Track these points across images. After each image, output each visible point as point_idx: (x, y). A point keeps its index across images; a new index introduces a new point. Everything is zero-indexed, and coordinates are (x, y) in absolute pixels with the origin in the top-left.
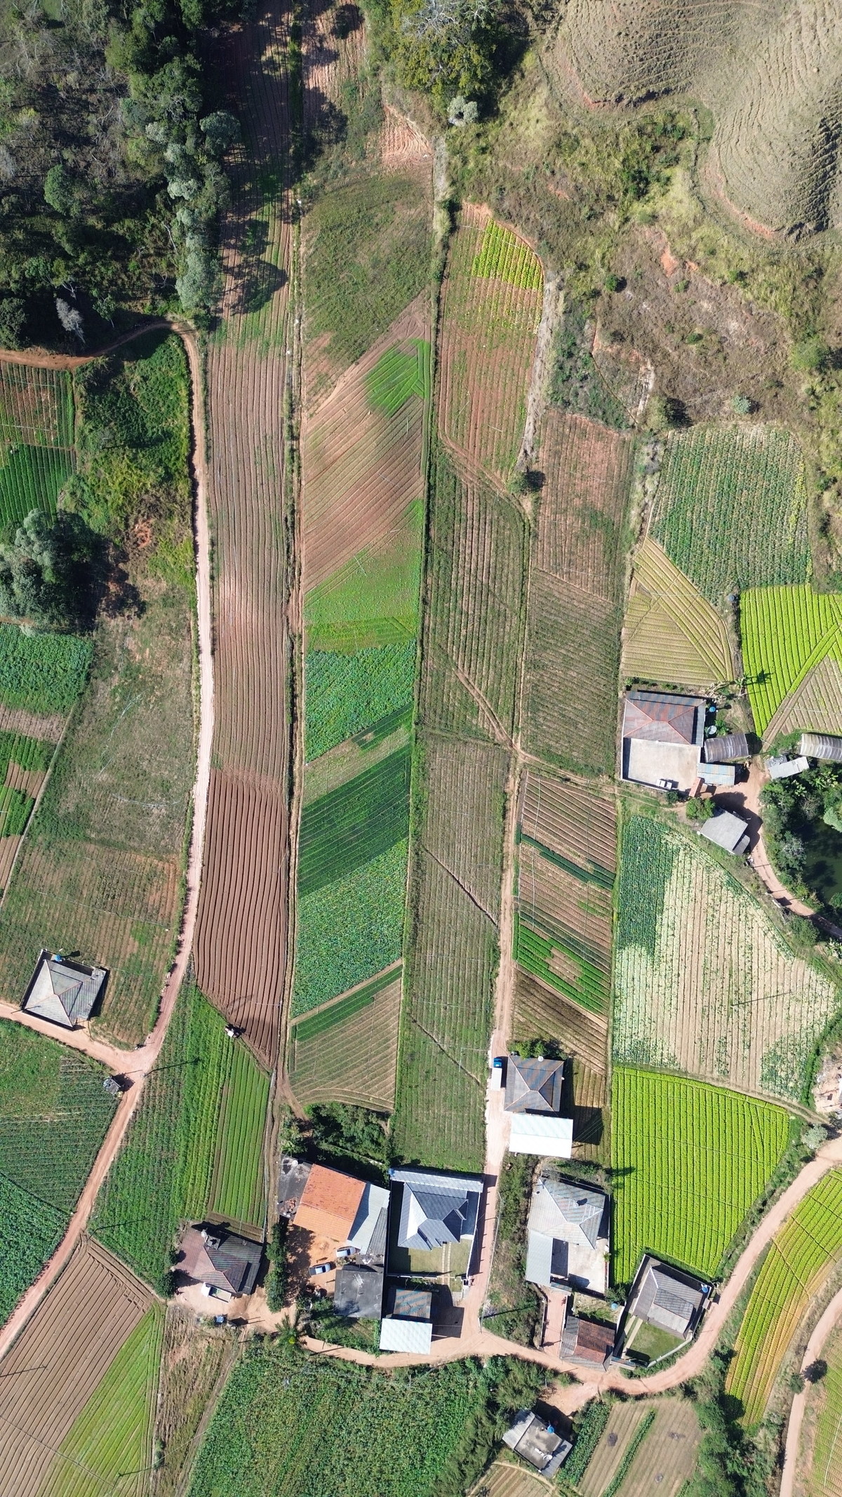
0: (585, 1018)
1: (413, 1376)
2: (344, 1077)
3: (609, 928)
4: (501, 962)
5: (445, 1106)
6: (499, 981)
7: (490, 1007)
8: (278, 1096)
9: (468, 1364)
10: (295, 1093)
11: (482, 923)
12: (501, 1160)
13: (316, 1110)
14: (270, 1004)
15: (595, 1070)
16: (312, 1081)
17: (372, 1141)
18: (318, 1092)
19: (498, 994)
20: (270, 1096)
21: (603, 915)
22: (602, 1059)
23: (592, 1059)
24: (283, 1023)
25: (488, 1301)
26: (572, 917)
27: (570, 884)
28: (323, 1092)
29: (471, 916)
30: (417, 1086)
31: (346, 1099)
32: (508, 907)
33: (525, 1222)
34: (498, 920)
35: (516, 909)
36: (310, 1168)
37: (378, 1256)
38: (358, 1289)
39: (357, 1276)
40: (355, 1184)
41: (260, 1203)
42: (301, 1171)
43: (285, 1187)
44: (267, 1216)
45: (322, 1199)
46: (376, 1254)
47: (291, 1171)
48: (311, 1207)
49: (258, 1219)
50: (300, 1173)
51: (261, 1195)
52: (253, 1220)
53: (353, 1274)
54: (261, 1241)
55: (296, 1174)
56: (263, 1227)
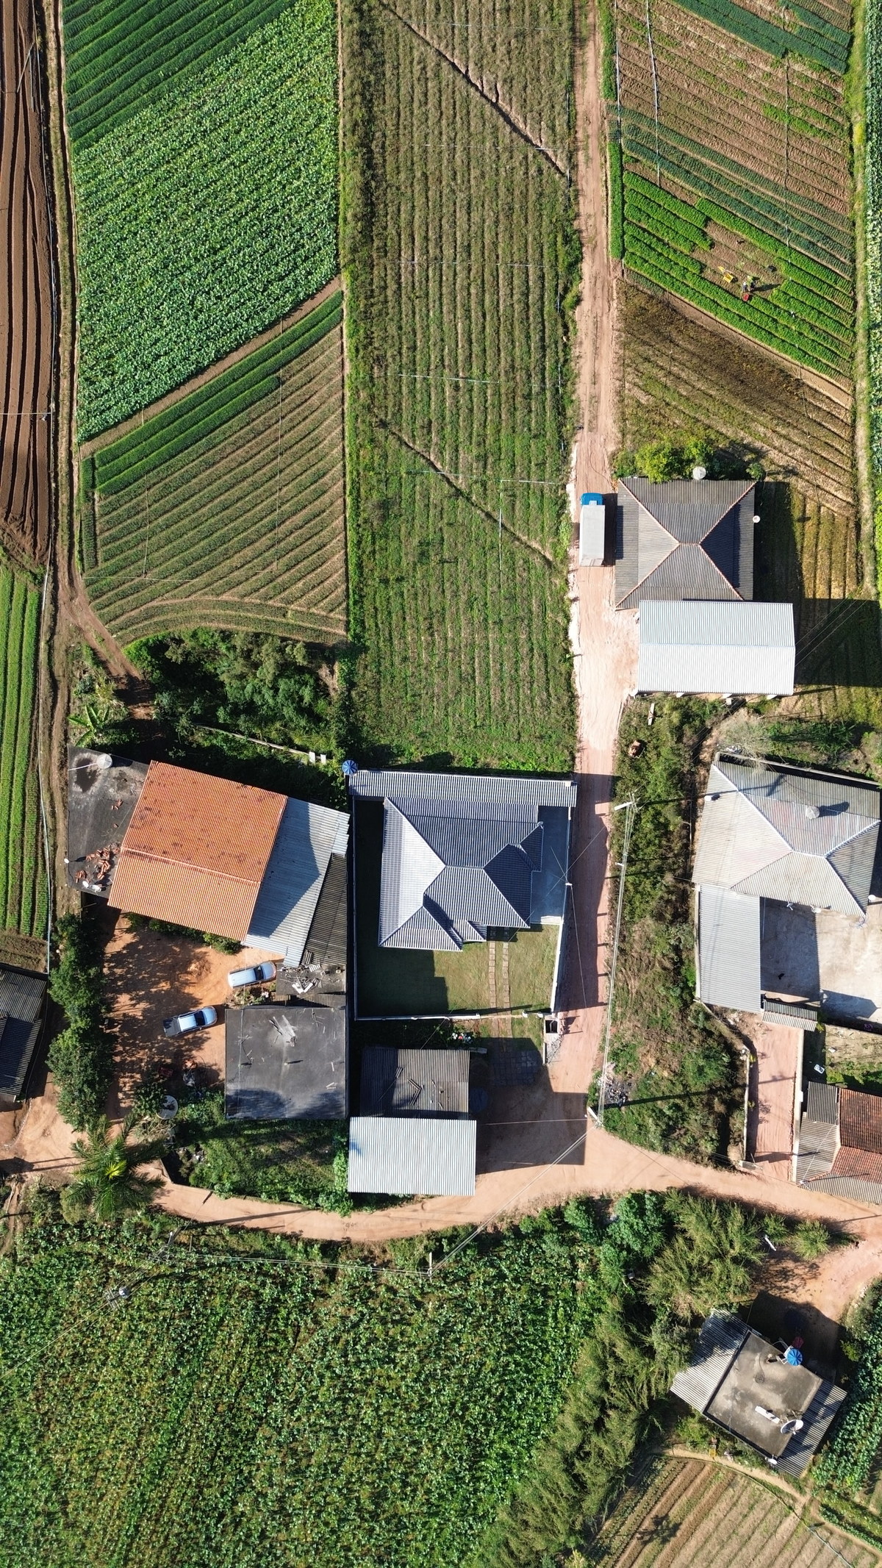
0: (799, 383)
1: (438, 1255)
2: (219, 570)
3: (842, 166)
4: (586, 267)
5: (471, 622)
6: (582, 317)
7: (564, 375)
8: (62, 628)
9: (572, 1215)
10: (101, 616)
11: (533, 171)
12: (614, 734)
13: (157, 649)
14: (26, 413)
15: (831, 506)
16: (142, 586)
17: (301, 710)
18: (160, 610)
19: (583, 349)
20: (44, 628)
21: (829, 136)
22: (845, 479)
23: (820, 481)
24: (62, 454)
25: (608, 1068)
26: (752, 144)
27: (742, 63)
28: (174, 609)
29: (504, 157)
30: (399, 580)
31: (228, 620)
32: (592, 129)
33: (686, 875)
34: (574, 167)
35: (617, 134)
36: (145, 772)
37: (330, 972)
38: (284, 1050)
39: (280, 1019)
40: (260, 800)
41: (34, 882)
42: (122, 781)
43: (85, 823)
44: (54, 911)
45: (176, 839)
46: (325, 966)
47: (97, 784)
48: (151, 858)
49: (32, 919)
50: (120, 788)
51: (36, 864)
52: (19, 923)
53: (269, 1017)
54: (42, 971)
55: (111, 790)
56: (45, 938)
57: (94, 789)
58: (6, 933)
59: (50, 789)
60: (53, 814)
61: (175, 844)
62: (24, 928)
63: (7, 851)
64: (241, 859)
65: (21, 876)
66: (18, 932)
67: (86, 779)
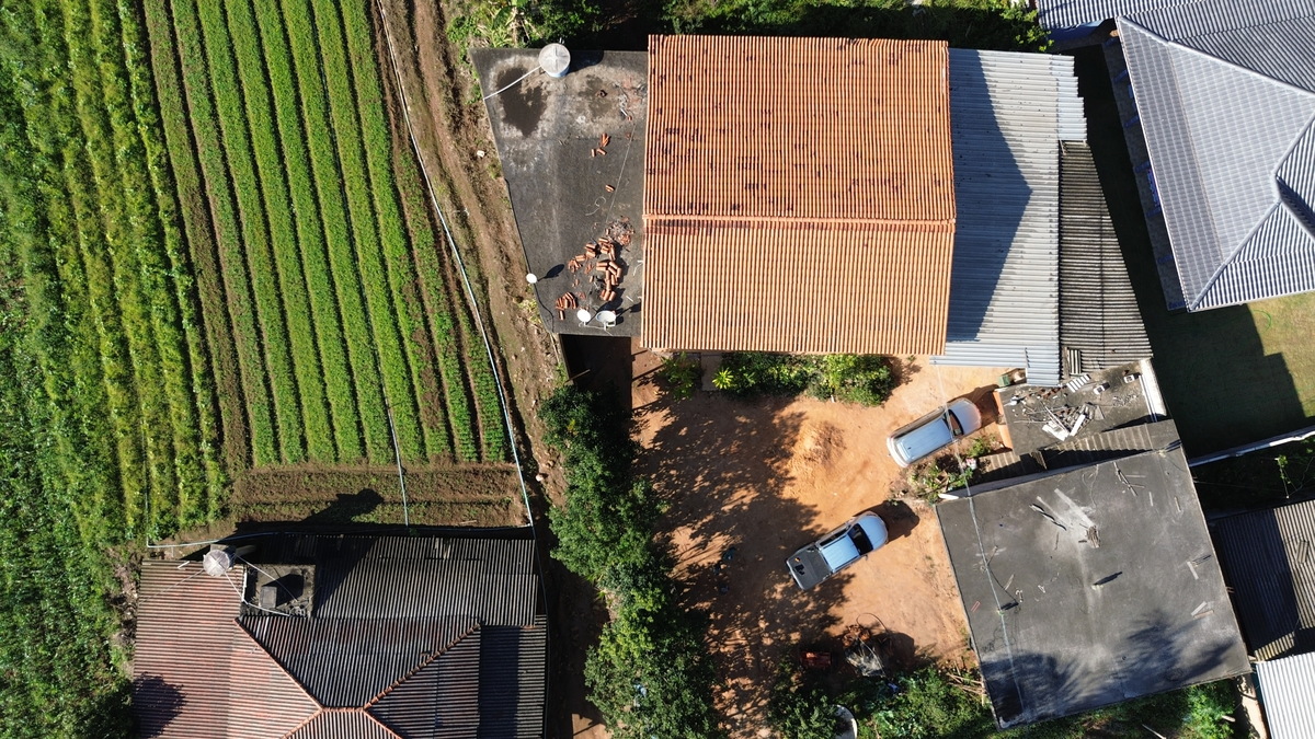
36: (640, 67)
37: (1113, 382)
38: (1080, 559)
39: (1053, 499)
40: (893, 62)
41: (460, 358)
42: (597, 95)
43: (545, 196)
44: (513, 404)
45: (750, 176)
46: (1098, 375)
47: (548, 114)
48: (710, 225)
49: (475, 429)
50: (597, 112)
51: (456, 322)
52: (451, 443)
53: (1028, 499)
54: (518, 523)
55: (581, 120)
56: (509, 458)
57: (546, 124)
58: (431, 467)
59: (444, 175)
60: (463, 220)
61: (750, 186)
62: (464, 449)
63: (393, 312)
64: (895, 184)
65: (432, 351)
66: (455, 461)
67: (522, 107)
